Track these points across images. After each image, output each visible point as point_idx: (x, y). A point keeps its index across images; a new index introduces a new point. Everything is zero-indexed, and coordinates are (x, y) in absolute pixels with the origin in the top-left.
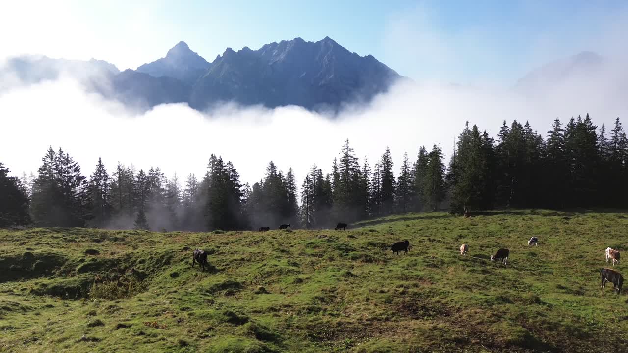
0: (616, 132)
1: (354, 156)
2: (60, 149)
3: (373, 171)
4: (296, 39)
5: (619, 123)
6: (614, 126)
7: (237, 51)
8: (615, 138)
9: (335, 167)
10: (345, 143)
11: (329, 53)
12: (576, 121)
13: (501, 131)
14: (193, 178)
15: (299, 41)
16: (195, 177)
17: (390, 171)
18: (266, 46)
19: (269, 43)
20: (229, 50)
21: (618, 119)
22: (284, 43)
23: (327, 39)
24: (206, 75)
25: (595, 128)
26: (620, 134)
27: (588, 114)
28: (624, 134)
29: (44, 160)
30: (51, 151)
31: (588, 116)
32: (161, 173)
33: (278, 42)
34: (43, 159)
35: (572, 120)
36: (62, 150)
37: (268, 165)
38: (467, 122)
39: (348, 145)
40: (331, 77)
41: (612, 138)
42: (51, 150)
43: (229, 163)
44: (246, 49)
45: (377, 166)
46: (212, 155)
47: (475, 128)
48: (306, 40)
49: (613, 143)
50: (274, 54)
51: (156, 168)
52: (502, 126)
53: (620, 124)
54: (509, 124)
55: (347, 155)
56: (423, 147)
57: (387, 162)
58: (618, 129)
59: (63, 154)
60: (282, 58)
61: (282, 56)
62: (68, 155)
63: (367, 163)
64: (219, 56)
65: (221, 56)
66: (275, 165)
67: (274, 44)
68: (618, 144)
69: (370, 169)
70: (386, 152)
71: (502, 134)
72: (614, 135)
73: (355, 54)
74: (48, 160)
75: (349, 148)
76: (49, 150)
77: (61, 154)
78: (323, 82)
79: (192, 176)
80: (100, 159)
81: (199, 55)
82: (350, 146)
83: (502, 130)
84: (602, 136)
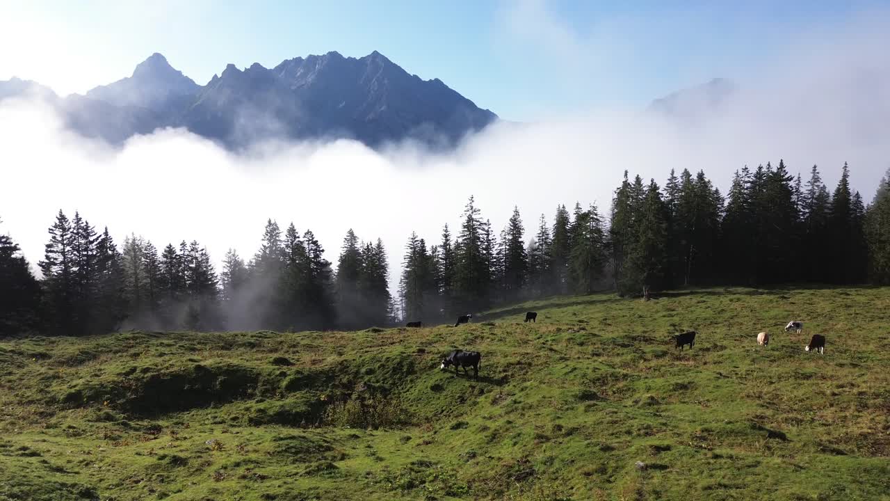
0: (813, 185)
1: (480, 220)
2: (77, 215)
3: (499, 240)
4: (330, 53)
5: (817, 171)
6: (809, 177)
7: (243, 70)
8: (812, 192)
9: (446, 236)
10: (469, 202)
11: (378, 75)
12: (764, 170)
13: (668, 184)
14: (234, 255)
15: (334, 56)
16: (236, 254)
17: (520, 240)
18: (286, 63)
19: (290, 58)
20: (231, 67)
21: (815, 167)
22: (313, 59)
23: (376, 54)
24: (196, 104)
25: (790, 179)
26: (817, 186)
27: (782, 160)
28: (824, 186)
29: (51, 231)
30: (62, 218)
31: (782, 164)
32: (199, 250)
33: (304, 57)
34: (50, 229)
35: (760, 168)
36: (79, 216)
37: (345, 234)
38: (626, 172)
39: (473, 204)
40: (383, 109)
41: (807, 192)
42: (61, 215)
43: (308, 232)
44: (256, 66)
45: (504, 234)
46: (270, 222)
47: (638, 180)
48: (346, 56)
49: (810, 199)
50: (299, 74)
51: (192, 241)
52: (669, 176)
53: (818, 173)
54: (678, 174)
55: (470, 219)
56: (561, 206)
57: (516, 229)
58: (816, 179)
59: (80, 222)
60: (310, 80)
61: (311, 78)
62: (87, 223)
63: (490, 230)
64: (216, 76)
65: (219, 75)
66: (355, 234)
67: (298, 60)
68: (816, 199)
69: (494, 238)
70: (513, 214)
71: (670, 187)
72: (810, 188)
73: (416, 77)
74: (58, 232)
75: (474, 208)
76: (59, 216)
77: (78, 222)
78: (371, 116)
79: (233, 253)
80: (106, 229)
81: (185, 74)
82: (475, 206)
83: (669, 182)
84: (797, 190)
